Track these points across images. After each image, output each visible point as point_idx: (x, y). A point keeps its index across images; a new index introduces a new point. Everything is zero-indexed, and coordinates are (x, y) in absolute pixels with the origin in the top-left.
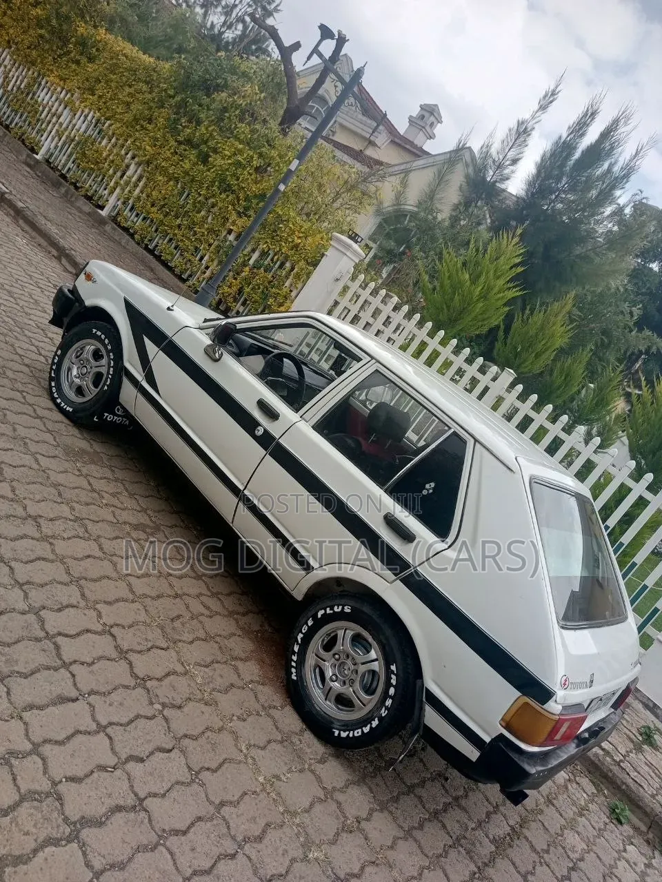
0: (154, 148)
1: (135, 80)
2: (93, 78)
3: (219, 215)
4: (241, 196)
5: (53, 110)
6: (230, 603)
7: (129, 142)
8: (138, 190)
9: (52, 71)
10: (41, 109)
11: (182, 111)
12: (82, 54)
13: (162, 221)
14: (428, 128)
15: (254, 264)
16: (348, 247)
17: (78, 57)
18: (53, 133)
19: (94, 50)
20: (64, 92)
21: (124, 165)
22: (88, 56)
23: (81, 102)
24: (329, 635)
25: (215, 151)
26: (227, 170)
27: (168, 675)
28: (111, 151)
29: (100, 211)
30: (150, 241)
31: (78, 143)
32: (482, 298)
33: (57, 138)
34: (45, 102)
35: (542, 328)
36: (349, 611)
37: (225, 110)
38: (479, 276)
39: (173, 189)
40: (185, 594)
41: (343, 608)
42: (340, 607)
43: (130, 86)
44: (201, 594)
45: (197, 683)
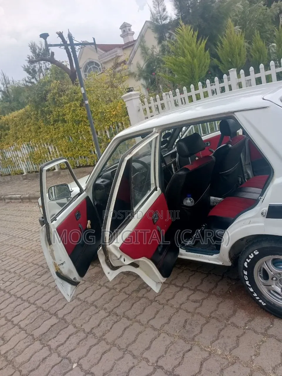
0: (49, 135)
1: (25, 121)
2: (14, 134)
3: (85, 133)
4: (85, 119)
5: (15, 156)
6: (205, 287)
7: (41, 141)
8: (58, 152)
9: (3, 145)
10: (11, 159)
11: (44, 114)
12: (5, 131)
13: (73, 154)
14: (129, 32)
15: (110, 136)
16: (131, 96)
17: (5, 133)
18: (21, 163)
19: (6, 126)
20: (12, 147)
21: (47, 150)
22: (7, 129)
23: (19, 144)
24: (260, 270)
25: (64, 115)
26: (73, 116)
27: (201, 365)
28: (40, 150)
29: (55, 171)
30: (76, 164)
31: (30, 158)
32: (193, 58)
33: (24, 163)
34: (10, 156)
35: (230, 44)
36: (258, 253)
37: (54, 99)
38: (184, 52)
39: (66, 141)
40: (181, 305)
41: (254, 254)
42: (252, 254)
43: (25, 124)
44: (189, 296)
45: (220, 355)
